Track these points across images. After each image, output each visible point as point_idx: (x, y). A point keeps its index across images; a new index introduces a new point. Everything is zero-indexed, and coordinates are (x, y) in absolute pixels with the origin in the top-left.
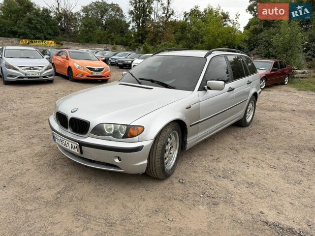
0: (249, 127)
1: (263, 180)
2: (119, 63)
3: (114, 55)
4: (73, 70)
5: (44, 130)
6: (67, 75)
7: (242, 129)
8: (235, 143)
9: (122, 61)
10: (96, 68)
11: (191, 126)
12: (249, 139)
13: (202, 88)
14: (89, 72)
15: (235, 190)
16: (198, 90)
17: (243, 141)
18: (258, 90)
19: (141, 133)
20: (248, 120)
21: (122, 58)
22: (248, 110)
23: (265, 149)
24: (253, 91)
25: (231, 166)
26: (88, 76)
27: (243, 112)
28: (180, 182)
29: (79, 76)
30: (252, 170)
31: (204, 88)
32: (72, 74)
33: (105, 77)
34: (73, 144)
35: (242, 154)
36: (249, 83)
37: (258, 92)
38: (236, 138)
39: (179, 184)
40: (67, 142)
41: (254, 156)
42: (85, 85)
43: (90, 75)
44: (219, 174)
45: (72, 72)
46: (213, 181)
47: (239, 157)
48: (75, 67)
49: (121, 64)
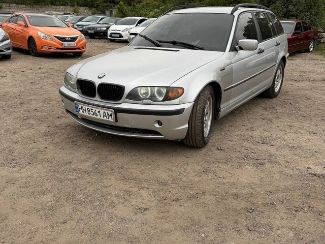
0: (277, 98)
1: (304, 144)
2: (90, 31)
3: (80, 20)
4: (36, 41)
5: (36, 111)
6: (27, 48)
7: (270, 100)
8: (266, 114)
9: (93, 28)
10: (67, 37)
11: (225, 91)
12: (280, 110)
13: (233, 49)
14: (57, 43)
15: (277, 153)
16: (230, 51)
17: (274, 111)
18: (286, 54)
19: (182, 95)
20: (277, 90)
21: (93, 24)
22: (277, 77)
23: (300, 118)
24: (281, 55)
25: (268, 134)
26: (58, 48)
27: (272, 78)
28: (218, 149)
29: (45, 49)
30: (290, 136)
31: (235, 48)
32: (36, 46)
33: (79, 48)
34: (106, 112)
35: (277, 123)
36: (278, 44)
37: (286, 56)
38: (265, 109)
39: (218, 151)
40: (98, 110)
41: (289, 124)
42: (54, 60)
43: (60, 47)
44: (257, 140)
45: (34, 43)
46: (253, 146)
47: (274, 126)
48: (39, 37)
49: (93, 32)
